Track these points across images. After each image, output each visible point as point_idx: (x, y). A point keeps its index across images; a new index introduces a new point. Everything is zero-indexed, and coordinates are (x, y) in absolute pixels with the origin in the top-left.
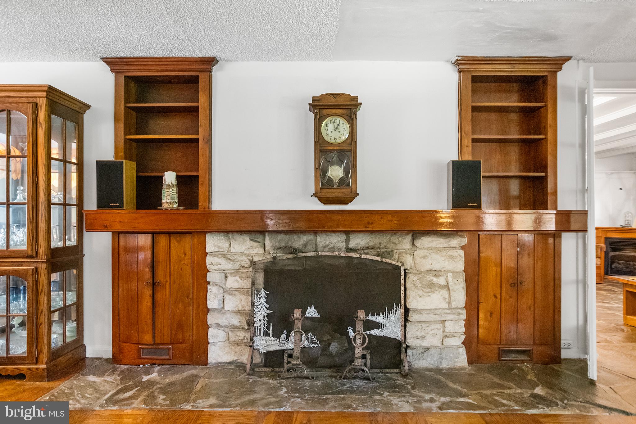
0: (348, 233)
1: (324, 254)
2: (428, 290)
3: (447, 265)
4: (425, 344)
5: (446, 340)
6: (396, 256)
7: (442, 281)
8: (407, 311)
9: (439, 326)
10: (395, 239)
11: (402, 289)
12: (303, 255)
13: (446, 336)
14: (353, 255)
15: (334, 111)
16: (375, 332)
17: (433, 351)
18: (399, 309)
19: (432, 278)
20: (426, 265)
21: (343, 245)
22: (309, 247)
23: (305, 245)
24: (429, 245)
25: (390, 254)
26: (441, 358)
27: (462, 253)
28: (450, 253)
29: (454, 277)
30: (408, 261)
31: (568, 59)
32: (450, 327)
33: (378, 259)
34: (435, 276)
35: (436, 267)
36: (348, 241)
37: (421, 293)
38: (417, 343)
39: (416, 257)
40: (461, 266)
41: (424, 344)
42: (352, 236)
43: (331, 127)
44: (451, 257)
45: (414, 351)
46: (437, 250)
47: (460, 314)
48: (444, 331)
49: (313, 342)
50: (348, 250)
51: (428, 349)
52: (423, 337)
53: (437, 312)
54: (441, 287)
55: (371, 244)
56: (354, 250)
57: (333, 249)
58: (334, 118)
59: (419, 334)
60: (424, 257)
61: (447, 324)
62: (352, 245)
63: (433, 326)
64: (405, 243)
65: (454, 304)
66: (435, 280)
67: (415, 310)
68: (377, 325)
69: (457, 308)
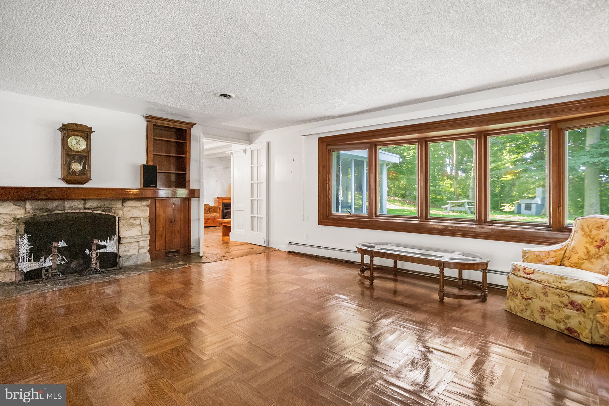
0: (85, 200)
1: (70, 211)
2: (131, 227)
3: (140, 214)
4: (129, 254)
5: (140, 250)
6: (113, 211)
7: (138, 222)
8: (120, 238)
9: (136, 244)
10: (113, 202)
11: (117, 227)
12: (56, 212)
13: (140, 249)
14: (89, 211)
15: (76, 133)
16: (102, 251)
17: (133, 256)
18: (115, 237)
19: (133, 221)
20: (130, 215)
21: (82, 206)
22: (59, 208)
23: (57, 207)
24: (132, 205)
25: (110, 210)
26: (137, 260)
27: (148, 208)
28: (142, 208)
29: (144, 220)
30: (120, 213)
32: (142, 244)
33: (103, 213)
34: (134, 220)
35: (135, 215)
36: (85, 204)
37: (127, 229)
38: (125, 254)
39: (125, 211)
40: (147, 214)
41: (128, 254)
42: (87, 202)
43: (74, 142)
44: (143, 210)
45: (123, 258)
46: (136, 207)
47: (147, 237)
48: (139, 246)
49: (62, 260)
50: (85, 209)
51: (131, 256)
52: (128, 251)
53: (136, 237)
54: (138, 225)
55: (99, 205)
56: (89, 209)
57: (75, 209)
58: (76, 137)
59: (126, 249)
60: (129, 211)
61: (140, 242)
62: (87, 206)
63: (133, 244)
64: (119, 205)
65: (144, 233)
66: (134, 222)
67: (124, 238)
68: (103, 247)
69: (146, 234)
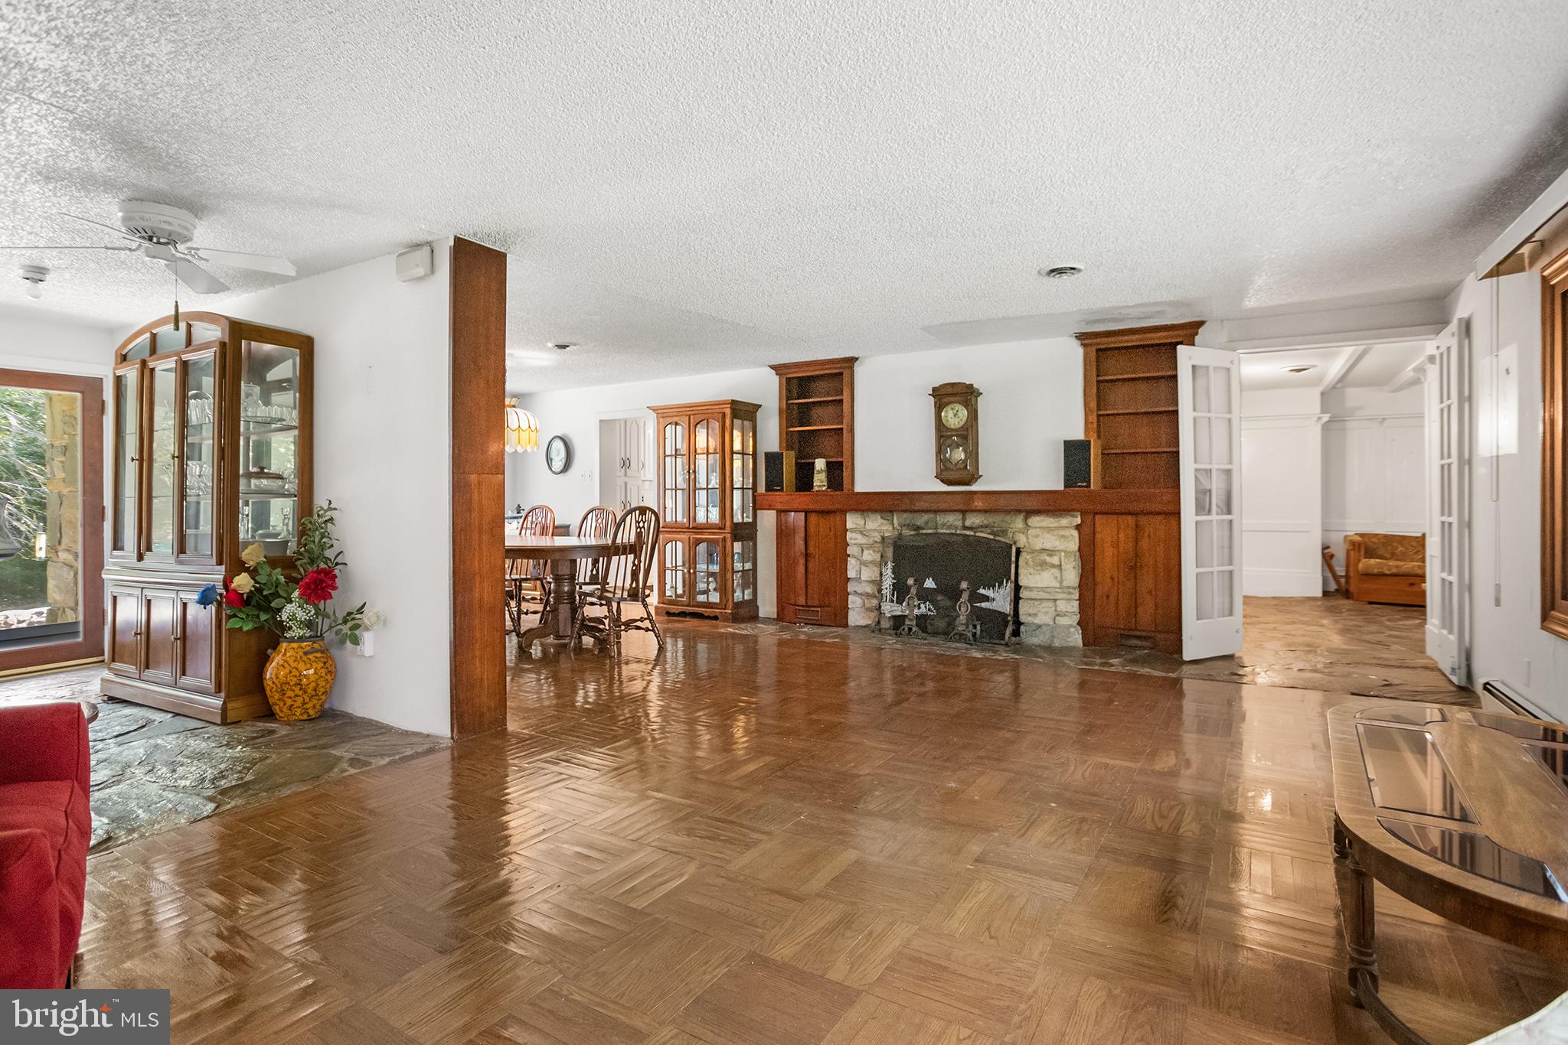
0: (964, 512)
1: (942, 531)
2: (1039, 568)
3: (1058, 544)
4: (1037, 621)
5: (1058, 618)
6: (1010, 535)
7: (1055, 560)
8: (1017, 588)
9: (1051, 604)
10: (1008, 518)
11: (1013, 566)
12: (924, 531)
13: (1058, 615)
14: (968, 533)
15: (952, 399)
17: (1045, 628)
18: (1009, 584)
19: (1046, 557)
20: (1038, 544)
21: (959, 523)
22: (930, 525)
23: (927, 523)
24: (1041, 524)
25: (1004, 532)
26: (1053, 636)
27: (1075, 533)
28: (1062, 533)
29: (1065, 557)
30: (1022, 540)
31: (1201, 324)
32: (1062, 606)
33: (991, 537)
34: (1048, 555)
35: (1048, 546)
36: (964, 519)
37: (1032, 571)
38: (1030, 619)
39: (1030, 537)
40: (1073, 545)
41: (1035, 622)
42: (968, 515)
43: (951, 414)
44: (1063, 536)
45: (1027, 628)
46: (1049, 530)
47: (1070, 593)
48: (1056, 610)
49: (929, 610)
50: (965, 528)
51: (1040, 626)
52: (1035, 615)
53: (1049, 590)
54: (1053, 566)
55: (986, 522)
56: (970, 528)
57: (949, 527)
58: (953, 406)
59: (1031, 611)
60: (1037, 536)
61: (1058, 602)
62: (968, 523)
63: (1045, 604)
64: (1018, 522)
65: (1065, 584)
66: (1048, 559)
67: (1026, 588)
68: (987, 599)
69: (1069, 587)
